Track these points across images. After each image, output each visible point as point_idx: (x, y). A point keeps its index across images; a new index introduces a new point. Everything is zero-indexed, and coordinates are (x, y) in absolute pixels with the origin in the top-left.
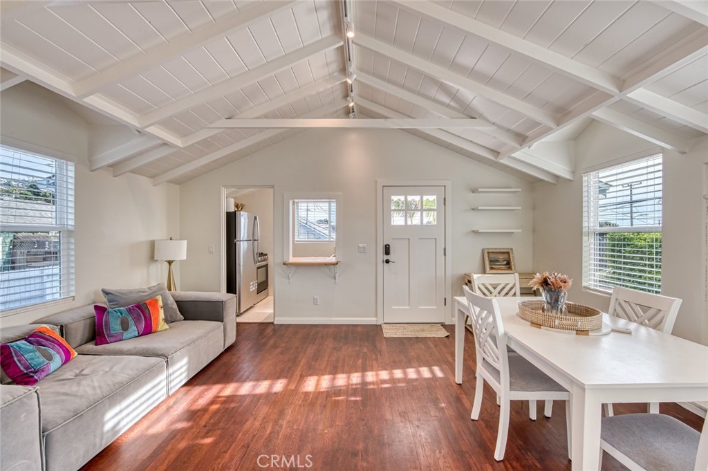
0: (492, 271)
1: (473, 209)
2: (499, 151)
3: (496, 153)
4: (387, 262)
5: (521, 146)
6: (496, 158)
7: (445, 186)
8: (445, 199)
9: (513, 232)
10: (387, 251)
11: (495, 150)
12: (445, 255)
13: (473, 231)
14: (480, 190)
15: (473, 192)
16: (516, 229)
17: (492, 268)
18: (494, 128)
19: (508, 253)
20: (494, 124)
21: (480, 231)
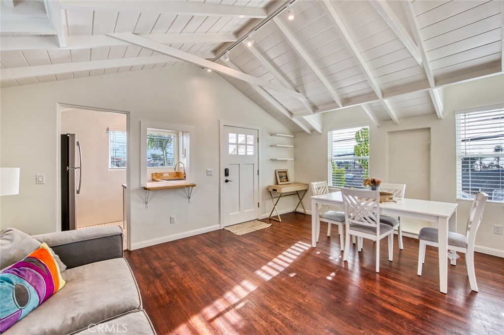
0: (282, 183)
1: (271, 146)
2: (293, 113)
3: (291, 114)
4: (227, 181)
5: (314, 112)
6: (291, 117)
7: (258, 130)
8: (258, 138)
9: (286, 160)
10: (227, 174)
11: (292, 112)
12: (258, 174)
13: (271, 159)
14: (278, 134)
15: (271, 135)
16: (289, 158)
17: (281, 181)
18: (306, 100)
19: (286, 172)
20: (307, 98)
21: (278, 159)
